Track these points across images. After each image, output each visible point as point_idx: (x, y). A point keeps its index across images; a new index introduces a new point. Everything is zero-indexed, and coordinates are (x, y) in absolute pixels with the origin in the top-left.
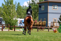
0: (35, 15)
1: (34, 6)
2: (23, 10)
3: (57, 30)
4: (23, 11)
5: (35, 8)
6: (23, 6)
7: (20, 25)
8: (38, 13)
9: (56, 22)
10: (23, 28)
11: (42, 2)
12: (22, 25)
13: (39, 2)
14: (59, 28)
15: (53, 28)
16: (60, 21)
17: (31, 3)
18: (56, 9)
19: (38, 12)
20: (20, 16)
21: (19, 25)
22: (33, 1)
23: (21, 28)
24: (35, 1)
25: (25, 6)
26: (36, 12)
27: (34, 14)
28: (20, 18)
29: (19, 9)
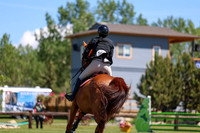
0: (60, 75)
1: (57, 45)
2: (21, 58)
3: (133, 123)
4: (21, 61)
5: (60, 53)
6: (20, 46)
7: (10, 107)
8: (70, 67)
9: (127, 99)
10: (18, 117)
11: (81, 32)
12: (15, 108)
13: (71, 32)
14: (139, 118)
15: (118, 119)
16: (139, 95)
17: (46, 36)
18: (127, 55)
19: (68, 64)
20: (9, 80)
21: (7, 109)
22: (52, 31)
23: (13, 116)
24: (59, 30)
25: (28, 47)
26: (64, 65)
27: (57, 71)
28: (10, 85)
29: (5, 55)
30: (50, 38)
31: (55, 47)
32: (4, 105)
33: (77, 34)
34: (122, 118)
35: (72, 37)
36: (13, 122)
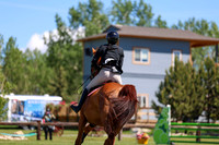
0: (71, 82)
1: (68, 49)
2: (28, 63)
3: (151, 135)
4: (29, 67)
5: (71, 58)
6: (28, 50)
7: (16, 116)
8: (81, 73)
9: (144, 107)
10: (26, 128)
11: (94, 35)
12: (22, 117)
13: (83, 35)
14: (157, 129)
15: (134, 129)
16: (158, 104)
17: (55, 40)
18: (144, 60)
19: (79, 70)
20: (16, 87)
21: (14, 119)
22: (62, 34)
23: (20, 127)
24: (70, 33)
25: (36, 52)
26: (75, 71)
27: (67, 78)
28: (17, 93)
29: (11, 60)
30: (60, 42)
31: (65, 51)
32: (10, 114)
33: (90, 37)
34: (139, 129)
35: (84, 41)
36: (20, 133)
